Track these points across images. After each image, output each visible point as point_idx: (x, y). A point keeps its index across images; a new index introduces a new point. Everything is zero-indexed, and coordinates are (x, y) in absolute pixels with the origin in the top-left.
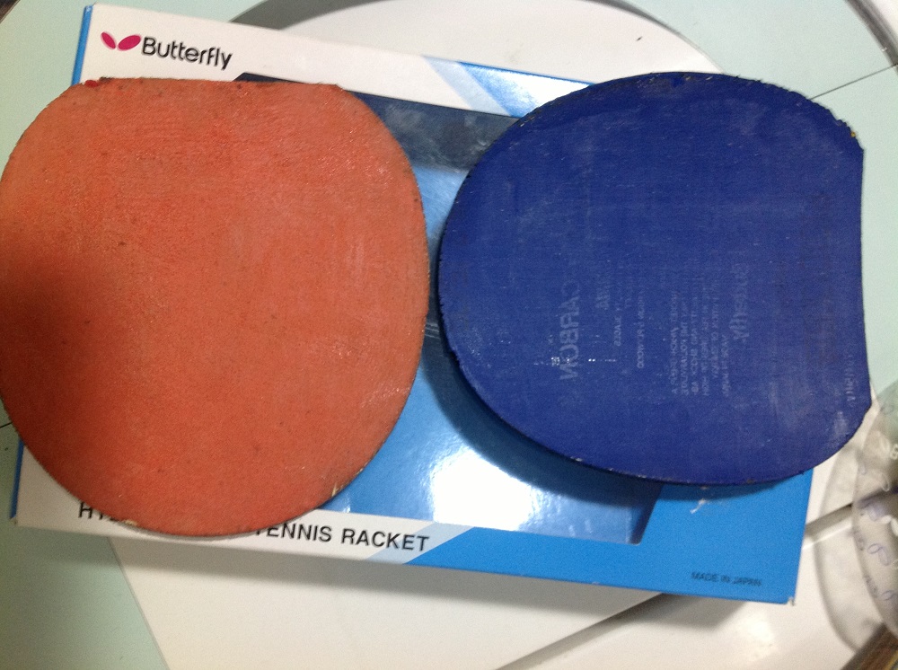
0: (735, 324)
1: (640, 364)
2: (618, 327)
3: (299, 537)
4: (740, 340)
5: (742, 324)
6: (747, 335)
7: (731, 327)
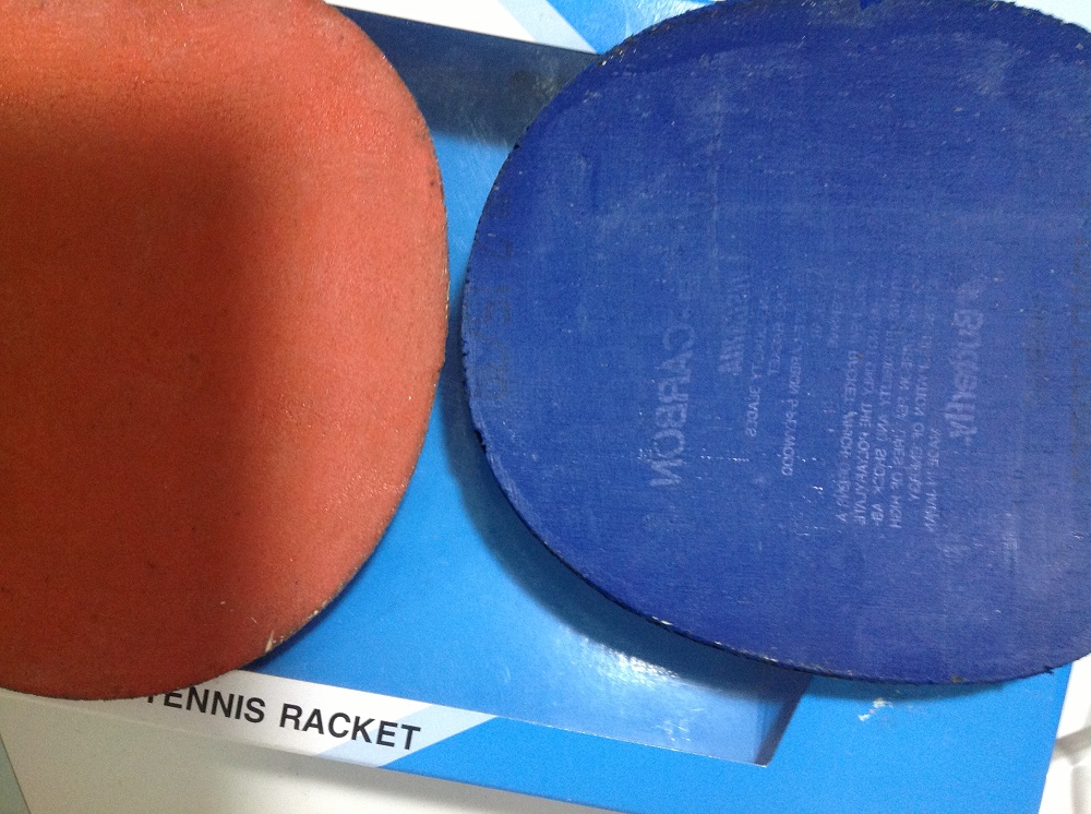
0: (954, 411)
1: (787, 469)
2: (754, 406)
3: (214, 712)
4: (960, 439)
5: (965, 412)
6: (974, 431)
7: (947, 416)
